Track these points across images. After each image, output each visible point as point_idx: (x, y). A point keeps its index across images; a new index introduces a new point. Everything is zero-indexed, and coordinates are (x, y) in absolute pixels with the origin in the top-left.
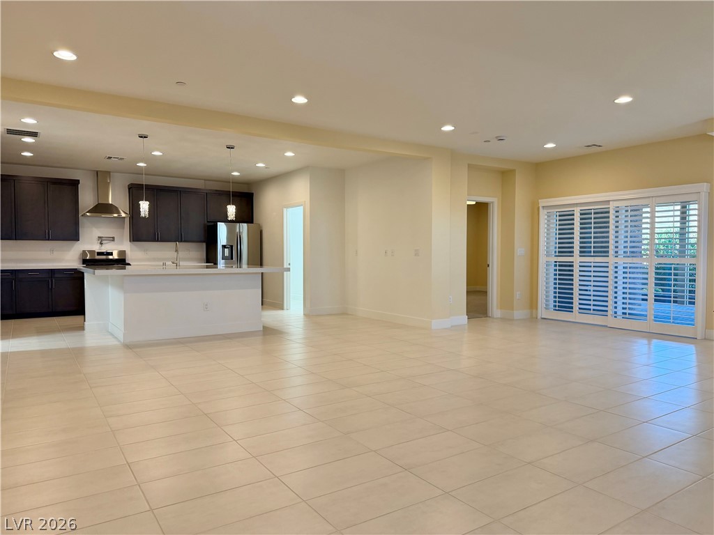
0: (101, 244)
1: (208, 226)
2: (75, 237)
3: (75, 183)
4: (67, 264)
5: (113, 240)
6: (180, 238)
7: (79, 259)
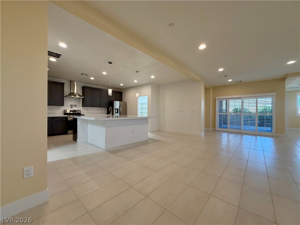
0: (71, 107)
1: (109, 102)
2: (62, 104)
3: (63, 84)
4: (59, 115)
5: (76, 106)
6: (100, 106)
7: (63, 113)
